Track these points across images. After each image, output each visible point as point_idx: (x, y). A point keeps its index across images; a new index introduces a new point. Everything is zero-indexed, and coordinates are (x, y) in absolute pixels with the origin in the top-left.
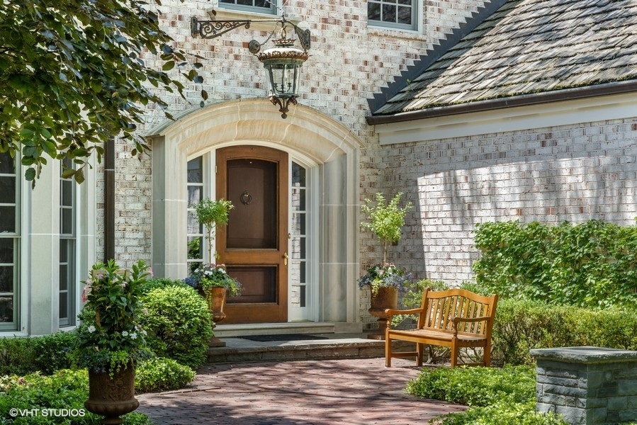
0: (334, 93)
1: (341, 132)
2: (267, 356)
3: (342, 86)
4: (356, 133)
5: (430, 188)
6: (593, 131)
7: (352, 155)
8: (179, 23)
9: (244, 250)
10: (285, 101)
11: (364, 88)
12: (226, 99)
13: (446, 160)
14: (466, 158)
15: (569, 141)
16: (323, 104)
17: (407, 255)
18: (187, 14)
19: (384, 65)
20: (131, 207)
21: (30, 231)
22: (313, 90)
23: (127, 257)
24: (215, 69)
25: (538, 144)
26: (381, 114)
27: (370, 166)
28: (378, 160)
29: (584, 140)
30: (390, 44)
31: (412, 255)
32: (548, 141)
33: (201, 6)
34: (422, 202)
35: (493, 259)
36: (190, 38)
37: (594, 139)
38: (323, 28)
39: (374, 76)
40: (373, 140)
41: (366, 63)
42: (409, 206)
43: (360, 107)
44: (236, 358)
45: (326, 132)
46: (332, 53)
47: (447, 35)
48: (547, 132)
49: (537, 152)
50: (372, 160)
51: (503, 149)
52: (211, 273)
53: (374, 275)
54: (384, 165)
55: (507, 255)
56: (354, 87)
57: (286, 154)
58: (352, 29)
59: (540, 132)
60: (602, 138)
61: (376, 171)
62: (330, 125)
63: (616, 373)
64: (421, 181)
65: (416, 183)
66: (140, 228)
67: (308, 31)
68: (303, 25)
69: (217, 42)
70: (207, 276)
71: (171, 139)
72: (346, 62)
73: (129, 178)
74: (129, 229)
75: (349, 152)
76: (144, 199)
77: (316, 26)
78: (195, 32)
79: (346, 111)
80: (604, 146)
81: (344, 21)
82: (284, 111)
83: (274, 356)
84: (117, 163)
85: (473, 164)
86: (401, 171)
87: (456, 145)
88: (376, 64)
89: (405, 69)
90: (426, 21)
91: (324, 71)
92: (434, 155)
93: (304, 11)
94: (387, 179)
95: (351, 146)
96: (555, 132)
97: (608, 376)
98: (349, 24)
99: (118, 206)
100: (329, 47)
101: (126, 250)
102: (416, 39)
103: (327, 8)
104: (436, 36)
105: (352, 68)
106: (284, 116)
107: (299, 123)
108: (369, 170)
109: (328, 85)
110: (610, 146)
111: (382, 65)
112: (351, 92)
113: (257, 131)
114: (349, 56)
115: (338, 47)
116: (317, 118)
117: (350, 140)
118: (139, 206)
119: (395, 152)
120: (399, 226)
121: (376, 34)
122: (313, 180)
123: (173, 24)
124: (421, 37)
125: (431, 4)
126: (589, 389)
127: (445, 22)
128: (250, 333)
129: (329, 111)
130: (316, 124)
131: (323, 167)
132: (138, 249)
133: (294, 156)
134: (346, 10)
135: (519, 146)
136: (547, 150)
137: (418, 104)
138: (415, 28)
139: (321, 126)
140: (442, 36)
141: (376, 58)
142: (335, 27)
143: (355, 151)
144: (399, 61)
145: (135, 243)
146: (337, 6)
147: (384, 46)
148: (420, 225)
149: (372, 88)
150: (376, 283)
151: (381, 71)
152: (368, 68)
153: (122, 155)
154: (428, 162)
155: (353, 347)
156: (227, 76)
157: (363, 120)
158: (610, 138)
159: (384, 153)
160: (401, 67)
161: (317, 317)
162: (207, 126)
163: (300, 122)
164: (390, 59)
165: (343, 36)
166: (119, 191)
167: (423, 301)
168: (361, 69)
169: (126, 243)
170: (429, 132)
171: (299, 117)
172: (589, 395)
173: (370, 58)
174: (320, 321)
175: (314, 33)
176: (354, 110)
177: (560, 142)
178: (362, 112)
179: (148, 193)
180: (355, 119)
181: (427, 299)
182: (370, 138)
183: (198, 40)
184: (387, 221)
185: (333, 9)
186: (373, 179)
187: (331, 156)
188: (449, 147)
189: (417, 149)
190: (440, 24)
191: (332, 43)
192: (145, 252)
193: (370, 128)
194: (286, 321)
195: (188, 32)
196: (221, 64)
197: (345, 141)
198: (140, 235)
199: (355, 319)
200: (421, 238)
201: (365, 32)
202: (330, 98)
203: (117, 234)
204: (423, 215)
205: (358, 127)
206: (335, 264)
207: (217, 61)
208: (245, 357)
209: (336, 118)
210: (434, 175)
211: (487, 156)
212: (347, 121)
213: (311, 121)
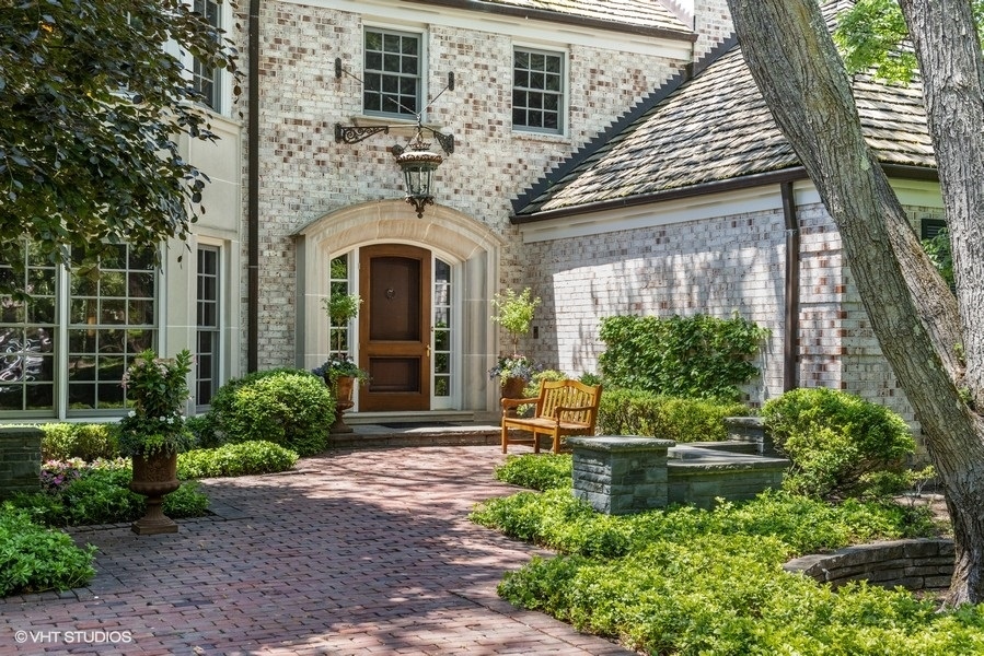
0: (478, 194)
1: (481, 231)
2: (393, 442)
3: (486, 187)
4: (499, 233)
5: (564, 284)
6: (699, 228)
7: (493, 252)
8: (323, 130)
9: (387, 342)
10: (421, 201)
11: (507, 189)
12: (369, 200)
13: (577, 257)
14: (594, 256)
15: (680, 238)
16: (466, 205)
17: (546, 348)
18: (332, 121)
19: (528, 168)
20: (275, 301)
21: (166, 322)
22: (456, 192)
23: (271, 348)
24: (358, 172)
25: (654, 241)
26: (523, 214)
27: (513, 263)
28: (522, 258)
29: (691, 237)
30: (535, 148)
31: (550, 347)
32: (662, 238)
33: (345, 113)
34: (556, 297)
35: (615, 351)
36: (334, 144)
37: (701, 237)
38: (467, 132)
39: (518, 178)
40: (517, 238)
41: (510, 166)
42: (537, 301)
43: (504, 207)
44: (362, 444)
45: (467, 232)
46: (475, 157)
47: (592, 139)
48: (661, 229)
49: (653, 249)
50: (516, 257)
51: (625, 246)
52: (338, 364)
53: (503, 366)
54: (528, 263)
55: (626, 348)
56: (497, 189)
57: (428, 252)
58: (496, 133)
59: (655, 230)
60: (707, 235)
61: (520, 268)
62: (471, 224)
63: (644, 461)
64: (556, 277)
65: (552, 278)
66: (284, 321)
67: (451, 136)
68: (445, 131)
69: (361, 147)
70: (335, 366)
71: (312, 238)
72: (490, 164)
73: (273, 274)
74: (272, 322)
75: (490, 250)
76: (288, 294)
77: (459, 131)
78: (339, 138)
79: (489, 212)
80: (709, 243)
81: (487, 126)
82: (420, 211)
84: (260, 260)
85: (600, 260)
86: (541, 267)
87: (586, 242)
88: (520, 167)
89: (550, 171)
90: (571, 126)
91: (467, 174)
92: (568, 252)
93: (448, 117)
94: (530, 275)
95: (493, 245)
96: (669, 230)
97: (635, 464)
98: (493, 129)
99: (262, 301)
100: (473, 151)
101: (270, 342)
102: (560, 143)
103: (471, 114)
104: (581, 140)
105: (496, 170)
106: (420, 216)
107: (440, 223)
108: (513, 267)
109: (472, 186)
110: (714, 243)
111: (526, 167)
112: (495, 193)
113: (399, 230)
114: (492, 159)
115: (482, 151)
116: (458, 218)
117: (491, 239)
118: (283, 301)
119: (536, 250)
120: (527, 319)
121: (520, 138)
122: (457, 275)
123: (317, 130)
124: (565, 140)
125: (575, 109)
126: (613, 476)
127: (590, 126)
128: (390, 420)
129: (473, 211)
130: (457, 223)
131: (465, 263)
132: (282, 341)
133: (437, 253)
134: (490, 116)
135: (638, 243)
136: (661, 247)
137: (554, 204)
138: (561, 133)
139: (461, 225)
140: (587, 140)
141: (520, 161)
142: (479, 132)
143: (496, 248)
144: (543, 163)
145: (279, 335)
146: (481, 112)
147: (528, 150)
148: (554, 319)
149: (516, 189)
150: (505, 373)
151: (525, 173)
152: (511, 170)
153: (266, 253)
154: (563, 259)
155: (479, 434)
156: (370, 179)
157: (506, 220)
158: (713, 235)
159: (527, 251)
160: (545, 169)
161: (460, 405)
162: (347, 226)
163: (440, 221)
164: (534, 162)
165: (486, 140)
166: (262, 286)
167: (540, 391)
168: (504, 172)
169: (270, 335)
170: (564, 231)
171: (439, 217)
172: (613, 483)
173: (513, 161)
174: (462, 409)
175: (457, 137)
176: (497, 210)
177: (673, 239)
178: (505, 212)
179: (291, 288)
180: (498, 219)
181: (544, 390)
182: (514, 237)
183: (341, 145)
184: (515, 315)
185: (477, 115)
186: (517, 275)
187: (473, 254)
188: (580, 245)
189: (554, 247)
190: (585, 128)
191: (475, 147)
192: (288, 343)
193: (514, 227)
194: (429, 409)
195: (331, 138)
196: (365, 167)
197: (485, 240)
198: (284, 328)
199: (495, 409)
200: (555, 331)
201: (509, 136)
202: (473, 199)
203: (261, 327)
204: (558, 309)
205: (502, 226)
206: (476, 355)
207: (361, 164)
209: (480, 217)
210: (567, 272)
211: (611, 253)
212: (490, 221)
213: (451, 221)
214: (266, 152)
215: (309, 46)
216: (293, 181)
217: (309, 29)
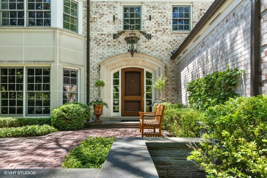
0: (159, 51)
1: (158, 61)
3: (162, 49)
8: (109, 36)
9: (130, 96)
11: (170, 49)
13: (185, 64)
14: (188, 62)
16: (156, 55)
17: (180, 97)
18: (112, 33)
19: (177, 42)
22: (152, 51)
24: (120, 47)
27: (172, 71)
28: (175, 70)
30: (179, 35)
33: (116, 31)
36: (113, 40)
38: (155, 33)
39: (174, 45)
40: (173, 64)
41: (171, 42)
43: (169, 54)
45: (153, 62)
46: (159, 40)
56: (166, 49)
57: (143, 69)
58: (166, 32)
61: (175, 73)
62: (154, 59)
64: (181, 73)
67: (150, 35)
68: (148, 33)
69: (121, 40)
72: (164, 42)
73: (95, 77)
74: (94, 91)
75: (161, 67)
77: (153, 33)
78: (114, 38)
79: (163, 56)
81: (163, 30)
84: (90, 74)
88: (174, 42)
91: (156, 45)
93: (149, 29)
98: (165, 31)
99: (91, 85)
100: (158, 38)
101: (94, 96)
103: (157, 27)
105: (166, 44)
106: (132, 56)
107: (144, 59)
108: (172, 73)
109: (157, 49)
111: (176, 42)
112: (165, 50)
113: (131, 63)
114: (164, 40)
115: (161, 38)
119: (178, 66)
121: (174, 33)
123: (108, 36)
125: (194, 22)
129: (158, 56)
131: (155, 72)
134: (164, 27)
139: (151, 60)
141: (174, 40)
142: (160, 33)
143: (163, 66)
144: (182, 40)
145: (97, 94)
146: (160, 26)
147: (177, 36)
149: (173, 49)
151: (176, 44)
152: (171, 43)
153: (93, 72)
154: (182, 67)
156: (124, 49)
157: (169, 58)
164: (179, 40)
165: (162, 35)
166: (92, 81)
168: (169, 44)
169: (94, 94)
170: (182, 57)
171: (143, 57)
173: (172, 40)
175: (152, 35)
176: (166, 56)
178: (169, 56)
180: (167, 58)
183: (115, 40)
185: (159, 27)
186: (173, 75)
187: (156, 69)
188: (185, 59)
189: (181, 64)
191: (158, 37)
193: (172, 61)
195: (112, 38)
196: (122, 46)
201: (170, 33)
202: (158, 53)
203: (91, 92)
205: (168, 60)
207: (121, 45)
209: (160, 58)
210: (183, 70)
211: (191, 59)
212: (164, 59)
213: (148, 59)
214: (92, 44)
215: (105, 13)
216: (100, 51)
217: (105, 8)
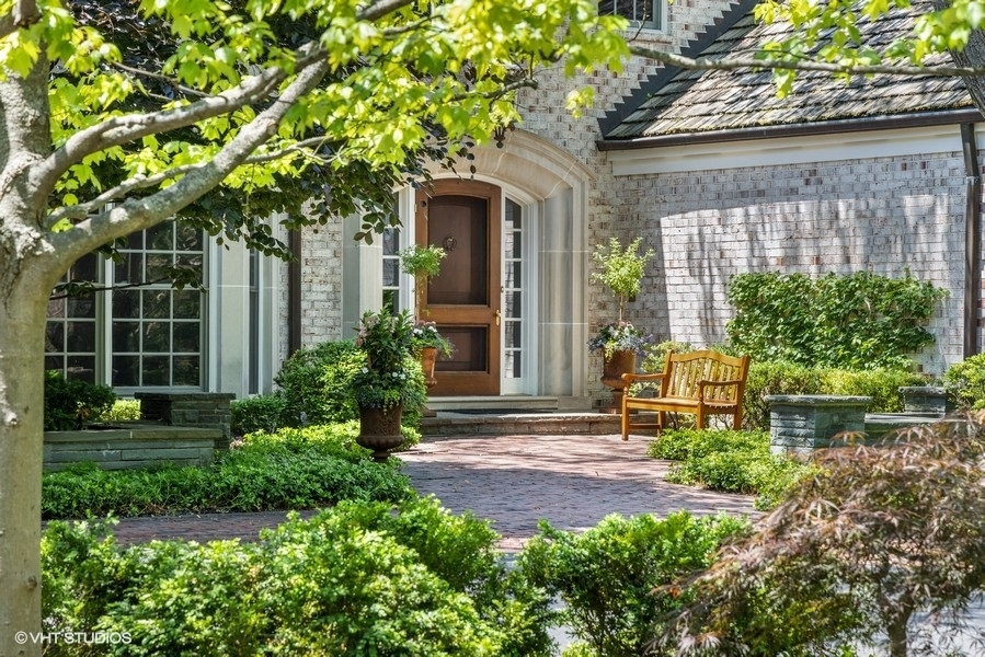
0: (556, 113)
1: (566, 161)
2: (485, 429)
4: (584, 162)
5: (676, 231)
6: (861, 169)
7: (580, 190)
9: (449, 306)
11: (593, 105)
13: (695, 197)
14: (719, 196)
15: (836, 179)
17: (647, 313)
19: (619, 76)
20: (318, 254)
21: (220, 281)
22: (531, 109)
23: (314, 313)
25: (801, 182)
26: (615, 138)
27: (600, 202)
28: (611, 195)
29: (851, 179)
31: (653, 314)
32: (813, 179)
34: (666, 249)
35: (750, 318)
37: (863, 179)
39: (606, 89)
40: (605, 169)
41: (596, 73)
42: (650, 253)
43: (589, 128)
44: (450, 430)
45: (548, 162)
47: (698, 35)
48: (811, 168)
49: (800, 191)
50: (603, 194)
51: (762, 186)
52: (421, 332)
53: (607, 336)
54: (619, 202)
55: (765, 312)
57: (497, 189)
59: (803, 168)
60: (871, 178)
61: (609, 208)
62: (553, 153)
63: (844, 416)
64: (665, 221)
65: (658, 224)
66: (329, 279)
70: (416, 335)
74: (316, 280)
75: (576, 186)
76: (334, 245)
79: (571, 135)
80: (873, 187)
82: (500, 138)
83: (492, 429)
85: (727, 203)
86: (640, 208)
87: (708, 179)
88: (609, 75)
89: (645, 80)
90: (671, 18)
91: (544, 85)
92: (680, 190)
94: (622, 219)
95: (579, 179)
96: (820, 169)
97: (836, 419)
99: (303, 253)
101: (313, 306)
102: (658, 41)
104: (684, 36)
105: (579, 80)
106: (499, 145)
107: (516, 151)
108: (600, 207)
109: (550, 102)
110: (879, 187)
111: (615, 76)
113: (465, 161)
116: (538, 145)
117: (578, 171)
118: (328, 253)
119: (633, 185)
120: (638, 277)
122: (531, 219)
124: (665, 38)
126: (817, 429)
127: (695, 18)
129: (551, 134)
130: (537, 152)
131: (543, 204)
132: (326, 304)
133: (508, 191)
135: (780, 183)
136: (811, 189)
137: (660, 127)
138: (658, 27)
139: (542, 155)
140: (693, 37)
143: (583, 184)
144: (637, 69)
145: (323, 297)
148: (664, 276)
149: (603, 104)
150: (610, 346)
151: (615, 82)
152: (598, 80)
154: (673, 199)
155: (583, 421)
157: (592, 145)
158: (879, 178)
159: (618, 186)
160: (639, 77)
161: (535, 390)
163: (517, 149)
164: (626, 68)
166: (304, 235)
167: (666, 365)
168: (590, 81)
169: (313, 296)
170: (675, 163)
171: (514, 144)
172: (817, 436)
173: (601, 67)
174: (538, 395)
176: (581, 132)
177: (826, 180)
178: (591, 134)
179: (337, 237)
180: (582, 144)
181: (670, 363)
182: (600, 167)
184: (624, 271)
186: (605, 218)
187: (554, 191)
188: (698, 181)
189: (660, 183)
190: (689, 20)
192: (334, 308)
193: (601, 155)
194: (498, 394)
197: (571, 173)
198: (329, 288)
199: (582, 392)
200: (665, 292)
202: (552, 118)
203: (304, 287)
204: (667, 264)
205: (586, 154)
206: (558, 324)
208: (459, 429)
209: (559, 143)
210: (680, 215)
211: (743, 194)
212: (573, 147)
213: (531, 150)
